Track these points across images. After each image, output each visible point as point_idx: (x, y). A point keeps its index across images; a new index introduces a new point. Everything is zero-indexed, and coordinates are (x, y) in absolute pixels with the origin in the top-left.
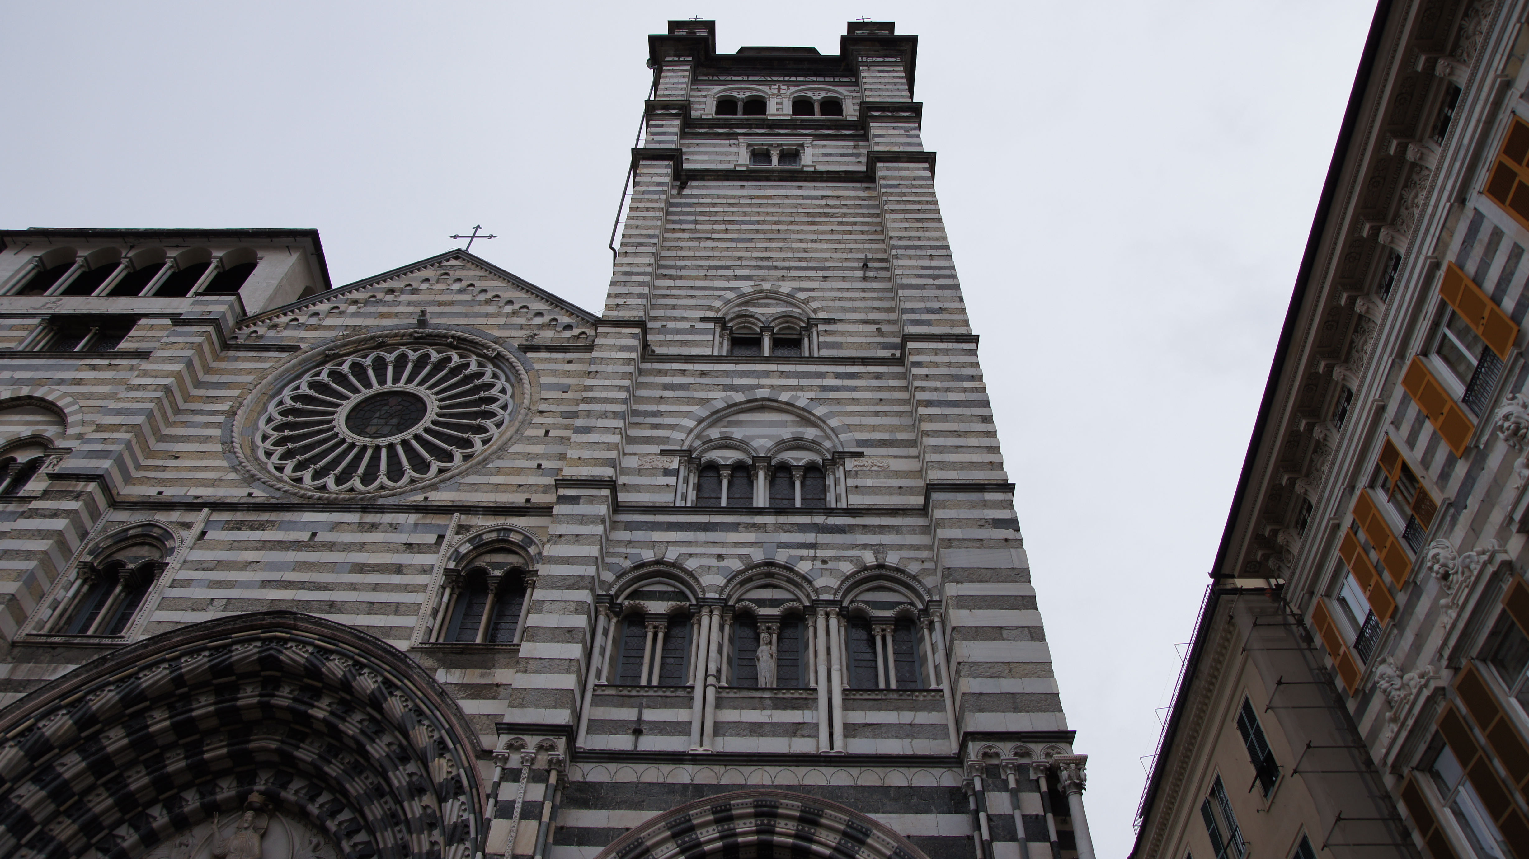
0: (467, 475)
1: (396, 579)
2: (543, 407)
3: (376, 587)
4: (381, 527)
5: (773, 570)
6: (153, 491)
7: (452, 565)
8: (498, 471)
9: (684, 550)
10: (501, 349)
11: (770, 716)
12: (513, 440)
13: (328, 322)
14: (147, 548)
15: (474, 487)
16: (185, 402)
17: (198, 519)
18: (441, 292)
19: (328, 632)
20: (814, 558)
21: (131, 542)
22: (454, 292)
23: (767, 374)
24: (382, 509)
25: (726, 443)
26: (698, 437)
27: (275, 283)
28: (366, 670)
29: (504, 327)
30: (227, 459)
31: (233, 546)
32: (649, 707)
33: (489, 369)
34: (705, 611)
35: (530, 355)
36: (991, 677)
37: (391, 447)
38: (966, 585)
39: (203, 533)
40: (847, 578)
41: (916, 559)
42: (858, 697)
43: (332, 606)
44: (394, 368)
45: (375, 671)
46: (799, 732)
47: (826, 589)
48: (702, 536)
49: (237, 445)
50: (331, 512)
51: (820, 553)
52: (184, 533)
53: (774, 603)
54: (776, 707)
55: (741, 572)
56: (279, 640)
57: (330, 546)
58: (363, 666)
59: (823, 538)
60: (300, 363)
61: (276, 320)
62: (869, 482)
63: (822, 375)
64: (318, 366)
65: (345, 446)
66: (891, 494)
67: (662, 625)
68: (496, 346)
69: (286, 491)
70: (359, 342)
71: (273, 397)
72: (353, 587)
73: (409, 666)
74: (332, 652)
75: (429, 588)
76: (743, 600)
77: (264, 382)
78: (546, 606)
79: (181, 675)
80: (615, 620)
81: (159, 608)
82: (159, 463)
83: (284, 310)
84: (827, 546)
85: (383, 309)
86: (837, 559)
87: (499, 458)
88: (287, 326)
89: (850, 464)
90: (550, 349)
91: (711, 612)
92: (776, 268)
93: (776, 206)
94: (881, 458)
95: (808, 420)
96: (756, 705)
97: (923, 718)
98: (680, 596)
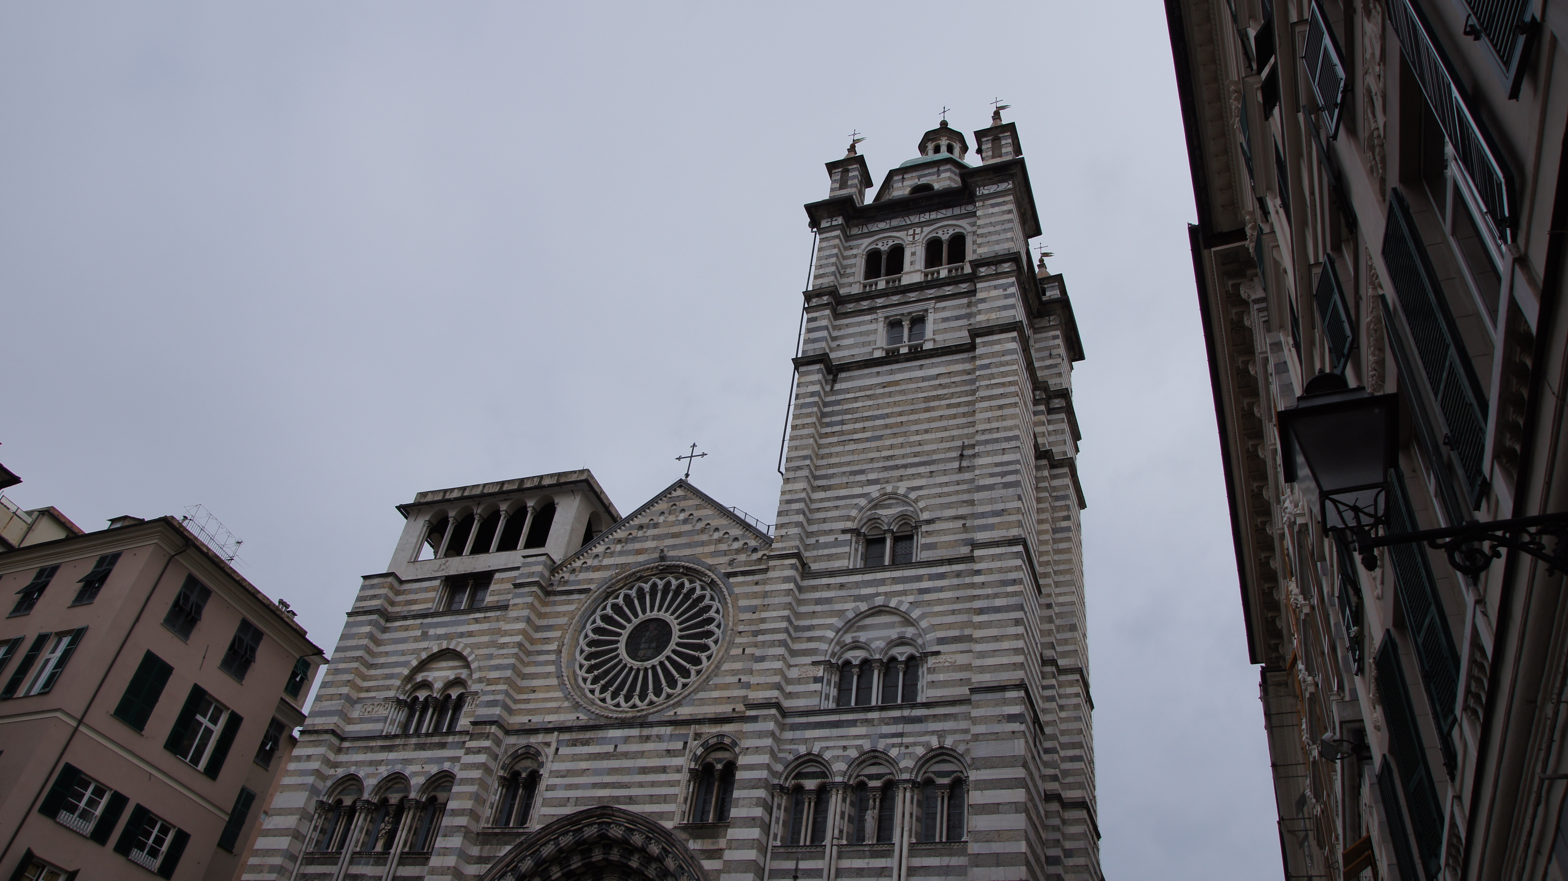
0: (698, 692)
1: (663, 777)
2: (741, 628)
3: (653, 784)
4: (652, 738)
5: (877, 754)
6: (525, 719)
7: (693, 766)
8: (717, 687)
9: (824, 744)
10: (714, 576)
11: (868, 863)
12: (723, 660)
13: (606, 562)
14: (530, 760)
15: (703, 702)
16: (532, 645)
17: (553, 738)
18: (673, 524)
19: (630, 818)
20: (901, 745)
21: (521, 757)
22: (681, 522)
23: (883, 582)
24: (651, 725)
25: (856, 645)
26: (837, 643)
27: (569, 528)
28: (653, 841)
29: (714, 554)
30: (562, 690)
31: (575, 758)
32: (802, 859)
33: (708, 593)
34: (834, 792)
35: (732, 580)
36: (987, 841)
37: (654, 667)
38: (983, 771)
39: (557, 749)
40: (920, 758)
41: (964, 741)
42: (919, 847)
43: (631, 800)
44: (650, 596)
45: (658, 842)
46: (883, 874)
47: (906, 769)
48: (835, 732)
49: (566, 678)
50: (623, 728)
51: (906, 740)
52: (547, 750)
53: (878, 777)
54: (872, 857)
55: (856, 759)
56: (606, 823)
57: (626, 755)
58: (651, 839)
59: (909, 728)
60: (593, 601)
61: (574, 565)
62: (941, 677)
63: (919, 578)
64: (604, 601)
65: (627, 669)
66: (954, 686)
67: (813, 797)
68: (710, 574)
69: (597, 714)
70: (626, 578)
71: (581, 631)
72: (641, 785)
73: (674, 839)
74: (634, 830)
75: (682, 782)
76: (860, 775)
77: (574, 621)
78: (741, 802)
79: (561, 848)
80: (785, 798)
81: (543, 806)
82: (525, 696)
83: (577, 556)
84: (910, 734)
85: (638, 546)
86: (915, 744)
87: (716, 675)
88: (582, 569)
89: (931, 661)
90: (744, 573)
91: (838, 791)
92: (897, 467)
93: (902, 392)
94: (952, 655)
95: (908, 621)
96: (861, 855)
97: (955, 861)
98: (823, 775)
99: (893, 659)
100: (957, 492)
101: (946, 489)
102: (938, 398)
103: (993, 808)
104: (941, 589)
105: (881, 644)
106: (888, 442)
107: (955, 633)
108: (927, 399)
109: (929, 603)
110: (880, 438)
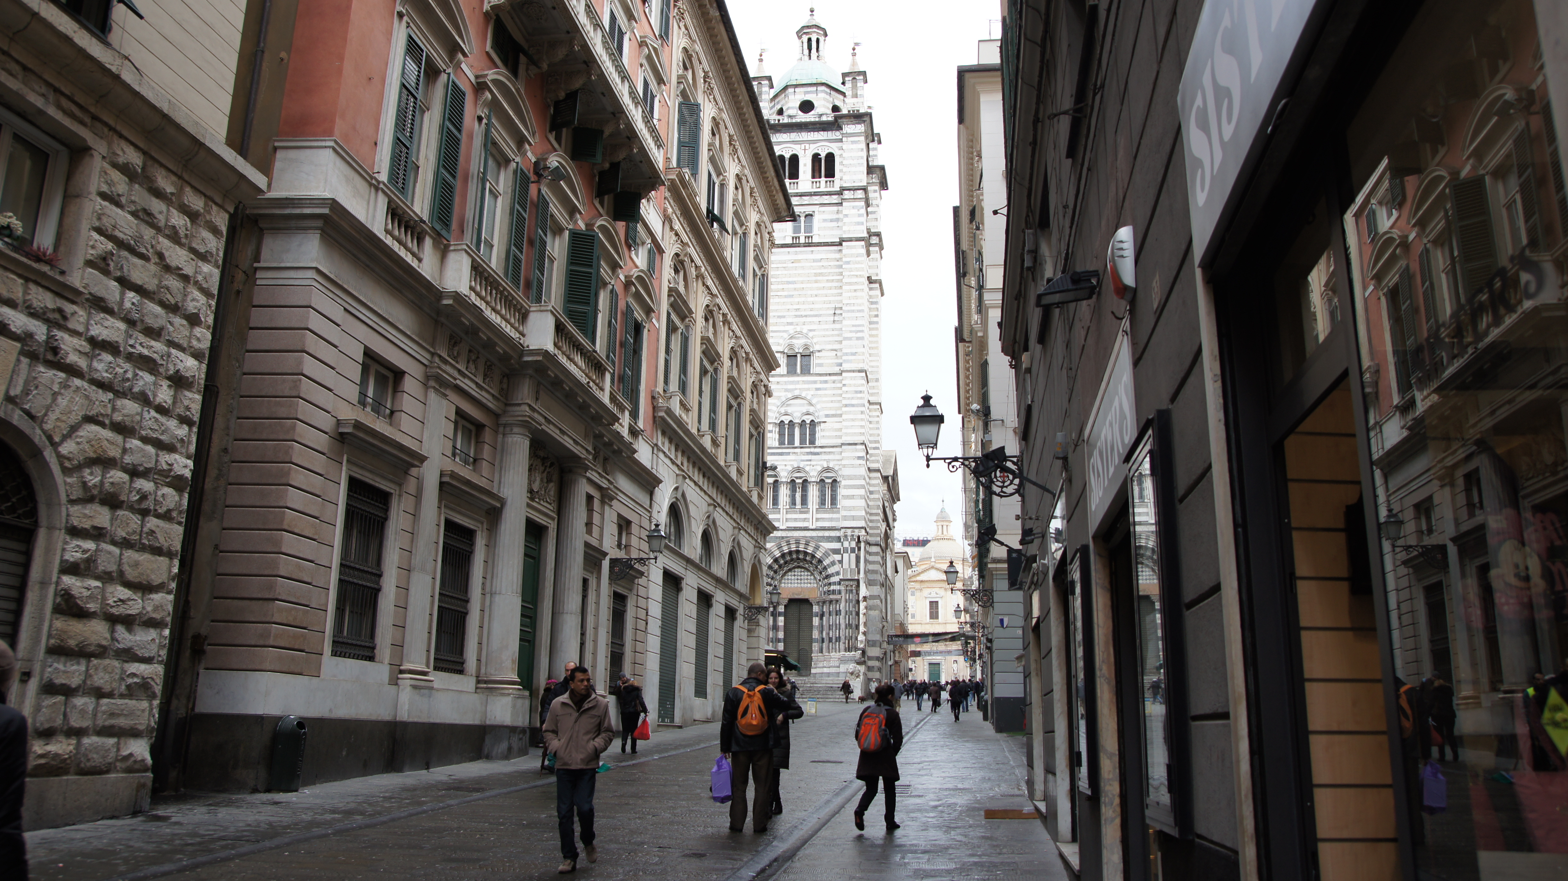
5: (800, 468)
11: (799, 516)
20: (810, 465)
23: (798, 382)
25: (786, 414)
26: (777, 412)
34: (782, 485)
36: (849, 510)
38: (846, 480)
40: (819, 471)
41: (838, 466)
42: (820, 510)
46: (806, 521)
47: (813, 476)
48: (780, 457)
51: (812, 463)
53: (800, 478)
54: (800, 514)
55: (792, 469)
59: (813, 457)
62: (827, 433)
63: (815, 382)
66: (833, 439)
67: (772, 486)
76: (792, 478)
84: (814, 460)
86: (816, 465)
89: (823, 425)
91: (784, 485)
92: (802, 316)
93: (803, 268)
94: (831, 423)
95: (811, 404)
96: (796, 513)
97: (835, 516)
98: (775, 476)
99: (804, 421)
100: (832, 335)
101: (827, 333)
102: (821, 274)
103: (852, 497)
104: (825, 389)
105: (799, 415)
106: (797, 300)
107: (833, 412)
108: (816, 275)
109: (820, 396)
110: (792, 296)
